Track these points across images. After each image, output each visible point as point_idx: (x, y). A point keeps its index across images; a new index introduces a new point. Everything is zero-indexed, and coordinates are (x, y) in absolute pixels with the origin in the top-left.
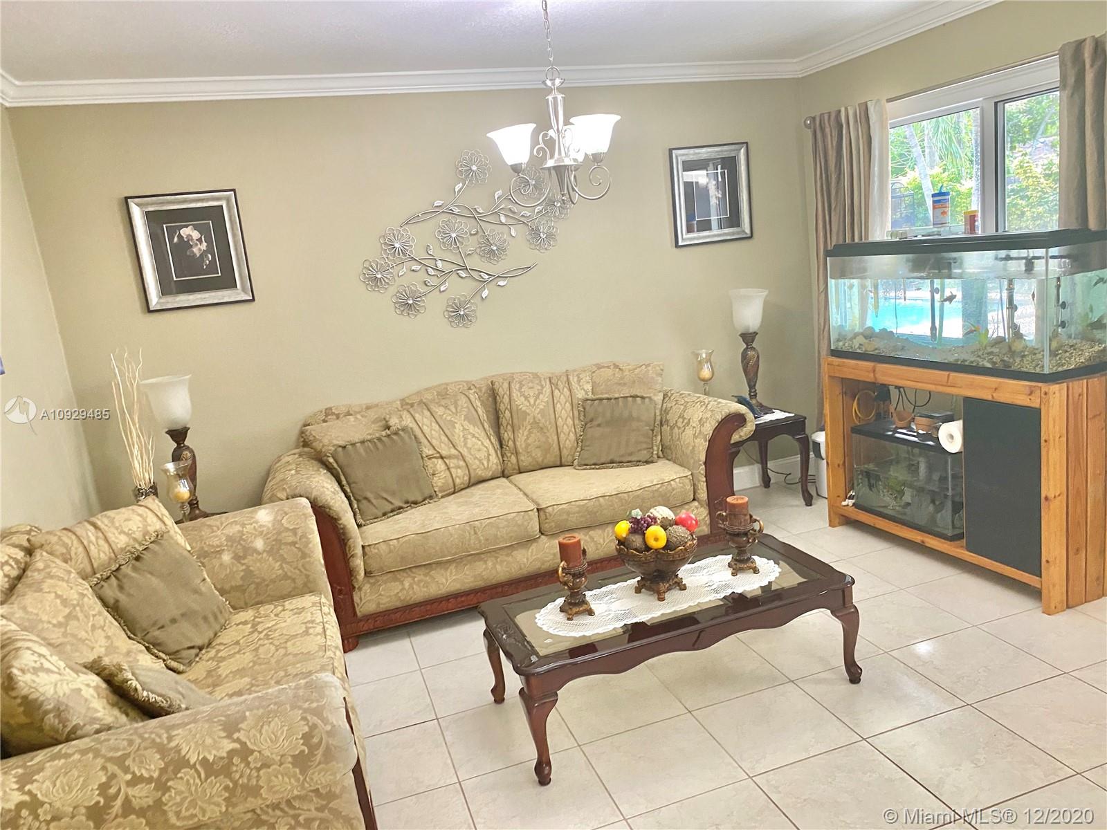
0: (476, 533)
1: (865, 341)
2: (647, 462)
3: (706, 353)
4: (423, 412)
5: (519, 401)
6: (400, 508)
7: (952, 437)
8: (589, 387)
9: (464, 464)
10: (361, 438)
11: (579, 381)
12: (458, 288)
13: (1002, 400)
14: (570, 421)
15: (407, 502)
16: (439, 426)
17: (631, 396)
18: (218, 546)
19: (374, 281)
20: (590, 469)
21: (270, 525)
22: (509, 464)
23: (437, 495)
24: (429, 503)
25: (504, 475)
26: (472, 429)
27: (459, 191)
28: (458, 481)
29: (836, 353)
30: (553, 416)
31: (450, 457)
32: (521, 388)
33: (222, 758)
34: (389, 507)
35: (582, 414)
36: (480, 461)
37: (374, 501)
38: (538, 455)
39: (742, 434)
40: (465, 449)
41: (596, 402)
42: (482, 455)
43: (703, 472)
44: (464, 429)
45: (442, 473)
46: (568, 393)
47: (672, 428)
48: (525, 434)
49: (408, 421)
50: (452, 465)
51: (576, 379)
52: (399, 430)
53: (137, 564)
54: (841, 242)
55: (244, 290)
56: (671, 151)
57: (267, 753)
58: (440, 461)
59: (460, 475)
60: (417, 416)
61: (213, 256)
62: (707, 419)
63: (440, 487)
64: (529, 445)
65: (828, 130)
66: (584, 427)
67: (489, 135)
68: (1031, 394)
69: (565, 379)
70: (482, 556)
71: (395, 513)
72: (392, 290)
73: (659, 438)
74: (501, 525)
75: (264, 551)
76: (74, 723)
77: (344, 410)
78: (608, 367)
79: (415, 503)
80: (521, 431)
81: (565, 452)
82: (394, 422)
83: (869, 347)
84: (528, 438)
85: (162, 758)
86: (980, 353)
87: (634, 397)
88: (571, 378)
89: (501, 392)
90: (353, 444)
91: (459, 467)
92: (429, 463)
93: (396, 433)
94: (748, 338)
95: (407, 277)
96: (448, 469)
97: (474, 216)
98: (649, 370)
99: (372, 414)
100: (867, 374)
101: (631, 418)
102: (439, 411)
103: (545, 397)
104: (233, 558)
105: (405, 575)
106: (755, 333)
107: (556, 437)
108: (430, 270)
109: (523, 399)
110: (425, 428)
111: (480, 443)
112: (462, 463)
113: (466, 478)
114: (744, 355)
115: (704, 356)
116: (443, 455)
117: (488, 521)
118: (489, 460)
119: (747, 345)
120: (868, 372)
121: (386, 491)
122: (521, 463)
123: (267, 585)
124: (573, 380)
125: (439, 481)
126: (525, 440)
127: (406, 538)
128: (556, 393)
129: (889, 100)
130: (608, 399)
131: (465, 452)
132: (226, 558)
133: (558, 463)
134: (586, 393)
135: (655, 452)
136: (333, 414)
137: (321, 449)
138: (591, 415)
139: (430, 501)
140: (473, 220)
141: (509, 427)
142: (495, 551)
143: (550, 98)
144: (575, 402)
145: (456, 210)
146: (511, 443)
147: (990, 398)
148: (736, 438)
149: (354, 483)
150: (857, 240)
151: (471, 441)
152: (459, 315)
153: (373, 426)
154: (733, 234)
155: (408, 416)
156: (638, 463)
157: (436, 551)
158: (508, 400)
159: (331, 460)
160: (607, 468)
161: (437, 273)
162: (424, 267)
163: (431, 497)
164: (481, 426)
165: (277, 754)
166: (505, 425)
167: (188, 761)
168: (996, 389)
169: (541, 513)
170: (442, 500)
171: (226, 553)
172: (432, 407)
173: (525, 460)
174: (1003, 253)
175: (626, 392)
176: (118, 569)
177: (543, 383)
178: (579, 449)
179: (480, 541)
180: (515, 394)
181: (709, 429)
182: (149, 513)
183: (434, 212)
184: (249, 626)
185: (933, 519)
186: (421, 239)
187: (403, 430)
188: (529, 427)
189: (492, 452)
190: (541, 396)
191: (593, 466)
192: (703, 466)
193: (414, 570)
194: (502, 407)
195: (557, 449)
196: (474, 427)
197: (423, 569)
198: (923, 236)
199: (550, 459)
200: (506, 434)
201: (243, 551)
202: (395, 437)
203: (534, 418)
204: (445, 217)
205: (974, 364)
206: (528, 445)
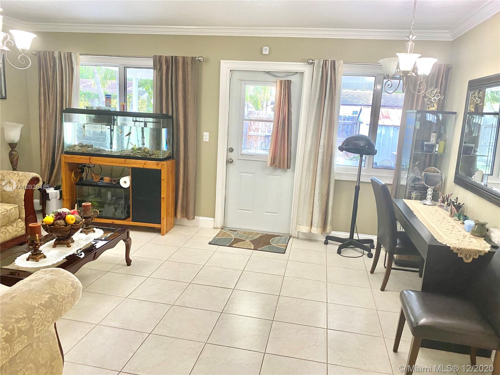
1: (80, 148)
7: (125, 182)
13: (147, 168)
29: (67, 153)
43: (23, 204)
57: (63, 295)
68: (158, 165)
83: (84, 150)
86: (135, 153)
94: (13, 145)
106: (16, 144)
114: (10, 154)
119: (12, 149)
120: (87, 160)
147: (143, 167)
185: (114, 214)
205: (135, 156)
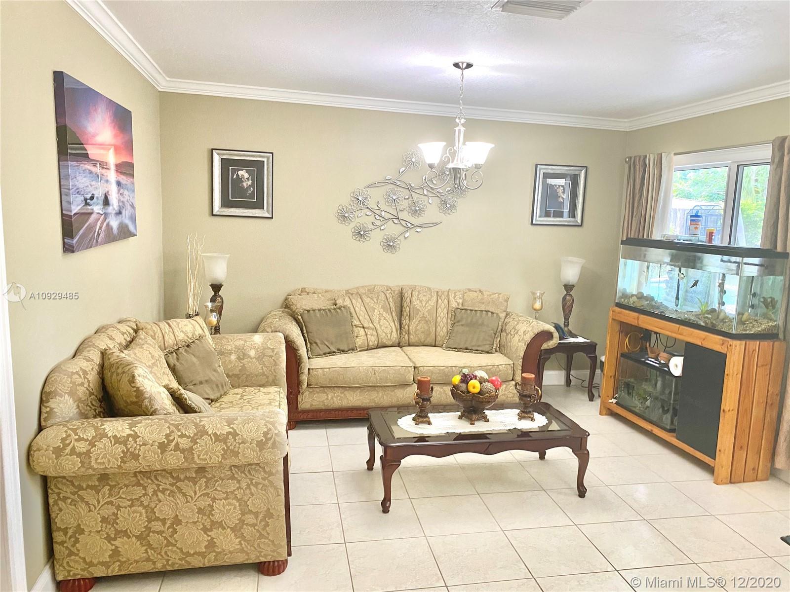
0: (375, 374)
1: (637, 300)
2: (488, 353)
3: (540, 293)
4: (357, 299)
5: (416, 302)
6: (334, 352)
7: (677, 366)
8: (460, 301)
9: (376, 334)
10: (319, 307)
11: (455, 297)
12: (392, 229)
13: (706, 346)
14: (445, 320)
15: (338, 350)
16: (365, 308)
17: (485, 311)
18: (229, 350)
19: (343, 217)
20: (452, 351)
21: (260, 344)
22: (403, 339)
23: (356, 349)
24: (351, 353)
25: (399, 345)
26: (385, 314)
27: (402, 172)
28: (371, 343)
29: (619, 305)
30: (435, 315)
31: (368, 328)
32: (418, 295)
33: (224, 434)
34: (328, 350)
35: (453, 316)
36: (386, 334)
37: (320, 345)
38: (422, 337)
39: (549, 344)
40: (378, 325)
41: (463, 311)
42: (388, 331)
43: (521, 364)
44: (380, 314)
45: (362, 337)
46: (447, 303)
47: (507, 335)
48: (416, 323)
49: (348, 303)
50: (369, 333)
51: (453, 295)
52: (341, 307)
53: (188, 349)
54: (636, 236)
55: (268, 211)
56: (537, 165)
57: (245, 437)
58: (362, 329)
59: (373, 341)
60: (354, 301)
61: (254, 189)
62: (528, 331)
63: (360, 345)
64: (418, 330)
65: (637, 167)
66: (453, 325)
67: (419, 145)
68: (723, 344)
69: (447, 294)
70: (376, 388)
71: (331, 354)
72: (352, 225)
73: (499, 339)
74: (391, 372)
75: (254, 358)
76: (156, 407)
77: (313, 291)
78: (476, 291)
79: (343, 351)
80: (414, 321)
81: (439, 338)
82: (340, 302)
83: (639, 304)
84: (417, 325)
85: (196, 429)
86: (700, 317)
87: (487, 311)
88: (450, 294)
89: (406, 295)
90: (314, 310)
91: (372, 335)
92: (356, 329)
93: (340, 309)
94: (568, 288)
95: (364, 219)
96: (366, 335)
97: (410, 188)
98: (499, 297)
99: (328, 296)
100: (634, 320)
101: (482, 324)
102: (367, 300)
103: (432, 303)
104: (237, 358)
105: (330, 390)
106: (573, 286)
107: (435, 328)
108: (377, 216)
109: (418, 302)
110: (357, 309)
111: (388, 323)
112: (375, 333)
113: (376, 343)
114: (564, 299)
115: (538, 294)
116: (365, 326)
117: (384, 368)
118: (391, 334)
119: (567, 293)
120: (634, 319)
121: (328, 341)
122: (410, 340)
123: (253, 377)
124: (452, 296)
125: (359, 342)
126: (415, 326)
127: (335, 369)
128: (440, 301)
129: (675, 154)
130: (471, 310)
131: (378, 327)
132: (233, 357)
133: (434, 344)
134: (458, 304)
135: (494, 348)
136: (305, 292)
137: (295, 311)
138: (459, 318)
139: (353, 352)
140: (407, 190)
141: (407, 317)
142: (384, 387)
143: (457, 129)
144: (450, 308)
145: (398, 183)
146: (407, 327)
147: (700, 344)
148: (545, 346)
149: (311, 332)
150: (645, 237)
151: (383, 321)
152: (390, 245)
153: (327, 302)
154: (570, 222)
155: (349, 300)
156: (482, 352)
157: (350, 380)
158: (409, 301)
159: (300, 317)
160: (463, 352)
161: (381, 218)
162: (374, 214)
163: (353, 350)
164: (390, 313)
165: (250, 438)
166: (405, 315)
167: (208, 432)
168: (704, 339)
169: (416, 370)
170: (360, 353)
171: (233, 354)
172: (363, 296)
173: (413, 339)
174: (726, 258)
175: (483, 308)
176: (178, 349)
177: (433, 294)
178: (447, 338)
179: (377, 379)
180: (415, 297)
181: (528, 338)
182: (197, 324)
183: (385, 182)
184: (240, 396)
185: (661, 418)
186: (375, 197)
187: (344, 307)
188: (419, 319)
189: (394, 330)
190: (430, 302)
191: (454, 349)
192: (521, 360)
193: (336, 389)
194: (405, 305)
195: (434, 336)
196: (386, 313)
197: (341, 389)
198: (684, 240)
199: (430, 340)
200: (404, 321)
201: (242, 355)
202: (338, 310)
203: (423, 314)
204: (392, 186)
205: (695, 322)
206: (416, 330)
